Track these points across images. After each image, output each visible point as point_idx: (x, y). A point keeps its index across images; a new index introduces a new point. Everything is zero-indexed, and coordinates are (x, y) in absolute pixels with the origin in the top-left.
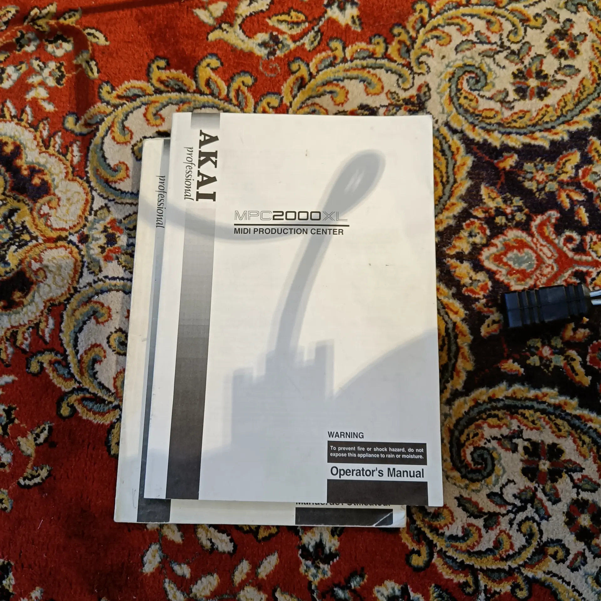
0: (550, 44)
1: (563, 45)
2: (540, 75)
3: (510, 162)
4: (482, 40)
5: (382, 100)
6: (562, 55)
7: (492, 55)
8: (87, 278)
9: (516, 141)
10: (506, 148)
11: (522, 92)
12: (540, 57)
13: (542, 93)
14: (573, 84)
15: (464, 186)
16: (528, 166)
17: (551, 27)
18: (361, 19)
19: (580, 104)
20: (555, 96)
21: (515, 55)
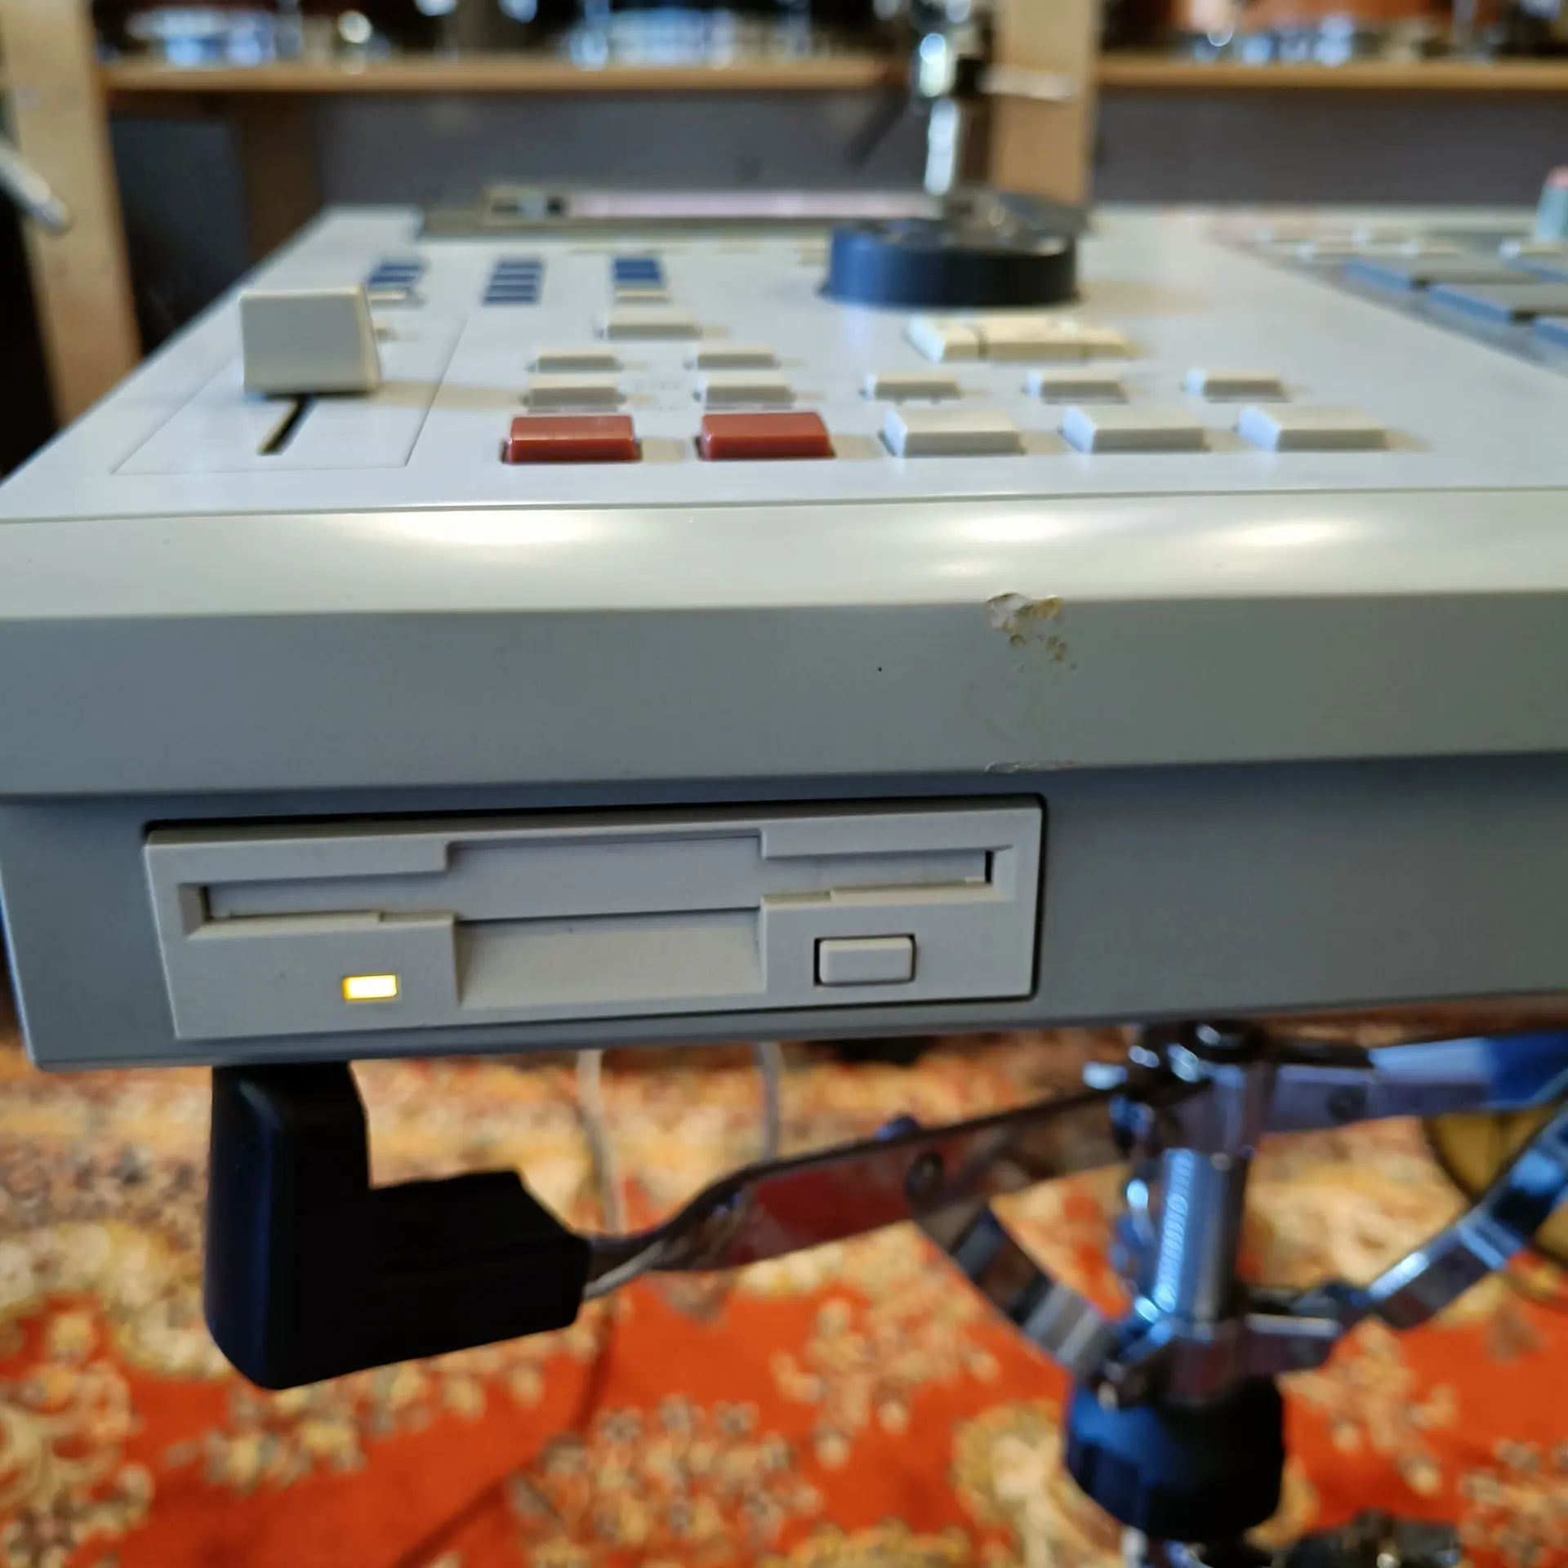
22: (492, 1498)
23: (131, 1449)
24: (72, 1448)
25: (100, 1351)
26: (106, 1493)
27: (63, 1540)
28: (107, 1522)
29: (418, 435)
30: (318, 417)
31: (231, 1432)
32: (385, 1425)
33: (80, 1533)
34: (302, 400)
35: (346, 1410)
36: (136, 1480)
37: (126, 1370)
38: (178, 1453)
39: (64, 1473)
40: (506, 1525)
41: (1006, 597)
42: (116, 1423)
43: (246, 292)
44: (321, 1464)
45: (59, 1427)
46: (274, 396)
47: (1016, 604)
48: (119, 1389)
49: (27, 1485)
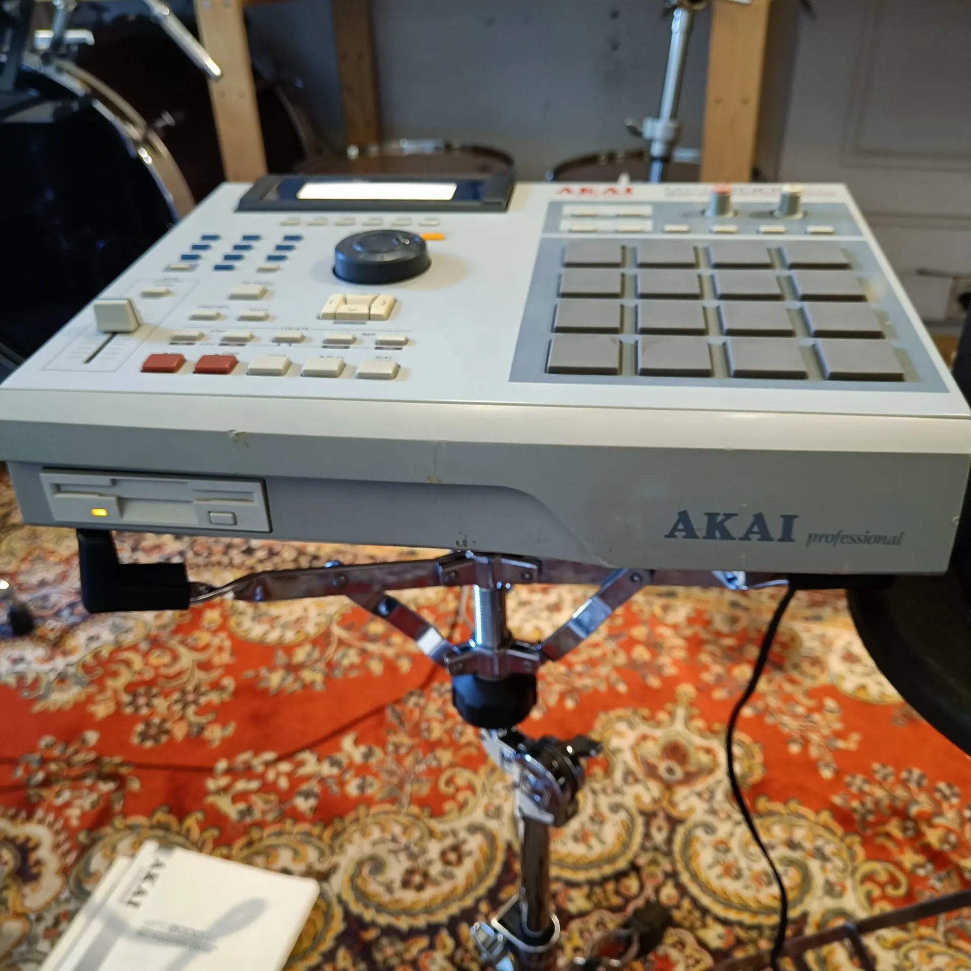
0: (443, 854)
1: (452, 856)
2: (425, 875)
3: (371, 934)
4: (394, 840)
5: (300, 867)
6: (447, 863)
7: (395, 852)
8: (23, 948)
9: (383, 920)
10: (373, 924)
11: (406, 884)
12: (430, 863)
13: (420, 888)
14: (446, 887)
15: (328, 943)
16: (384, 941)
17: (449, 841)
18: (315, 810)
19: (446, 901)
20: (429, 893)
21: (413, 857)
22: (379, 711)
23: (229, 670)
24: (205, 666)
25: (223, 627)
26: (216, 686)
27: (195, 702)
28: (214, 698)
29: (129, 356)
30: (118, 339)
31: (272, 669)
32: (338, 674)
33: (203, 700)
34: (114, 333)
35: (321, 666)
36: (229, 683)
37: (232, 636)
38: (249, 674)
39: (200, 675)
40: (382, 723)
41: (232, 430)
42: (225, 658)
43: (96, 302)
44: (307, 687)
45: (202, 657)
46: (106, 332)
47: (235, 433)
48: (227, 644)
49: (185, 678)
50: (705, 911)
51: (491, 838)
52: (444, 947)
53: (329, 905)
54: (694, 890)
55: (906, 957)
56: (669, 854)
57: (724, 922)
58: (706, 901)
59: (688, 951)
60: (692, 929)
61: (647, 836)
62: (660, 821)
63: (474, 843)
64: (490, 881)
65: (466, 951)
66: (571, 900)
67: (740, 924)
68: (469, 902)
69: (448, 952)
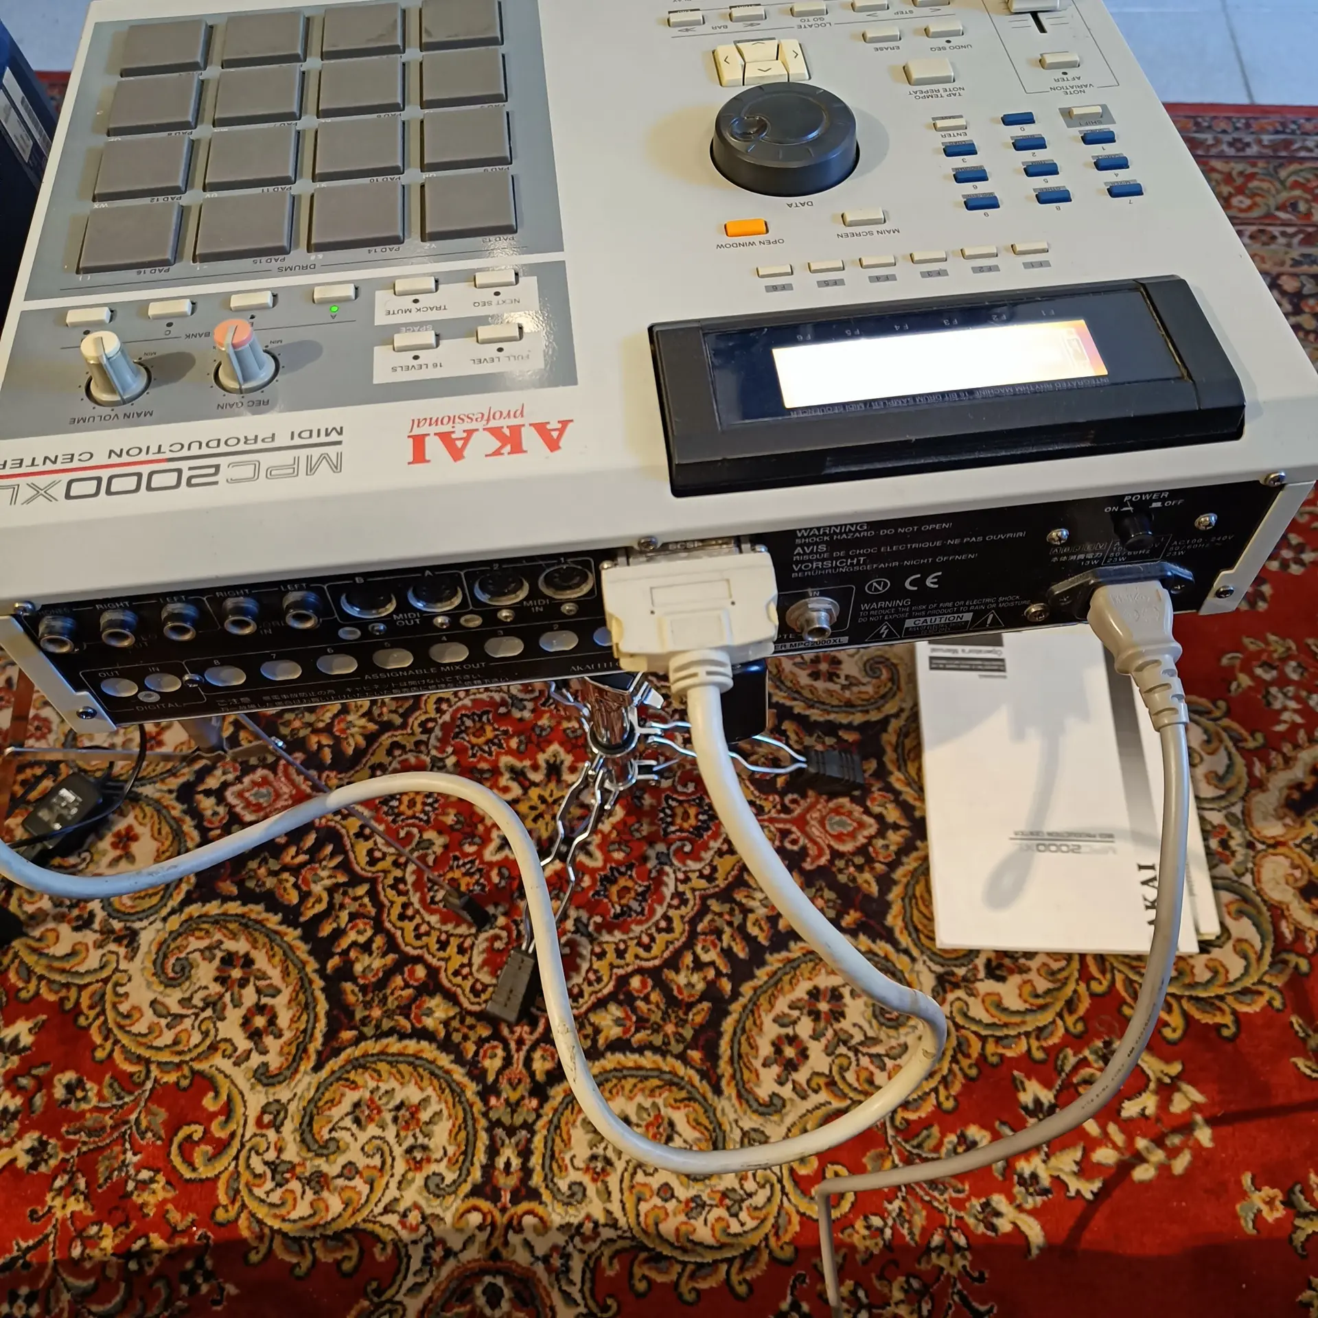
0: (803, 1054)
1: (789, 1052)
2: (815, 1015)
3: (851, 918)
4: (878, 1060)
6: (793, 1040)
7: (870, 1041)
8: (1237, 810)
11: (835, 995)
12: (815, 1037)
13: (815, 994)
14: (782, 1005)
17: (801, 1076)
18: (1015, 1087)
19: (775, 981)
20: (801, 990)
21: (842, 1039)
50: (446, 1046)
51: (744, 1095)
52: (756, 923)
53: (917, 942)
54: (459, 1074)
55: (206, 1034)
56: (493, 1125)
57: (423, 1034)
58: (445, 1060)
59: (467, 985)
60: (464, 1014)
61: (525, 1153)
62: (507, 1183)
63: (767, 1084)
64: (728, 1025)
65: (730, 924)
66: (618, 1022)
67: (403, 1036)
68: (747, 989)
69: (751, 917)
